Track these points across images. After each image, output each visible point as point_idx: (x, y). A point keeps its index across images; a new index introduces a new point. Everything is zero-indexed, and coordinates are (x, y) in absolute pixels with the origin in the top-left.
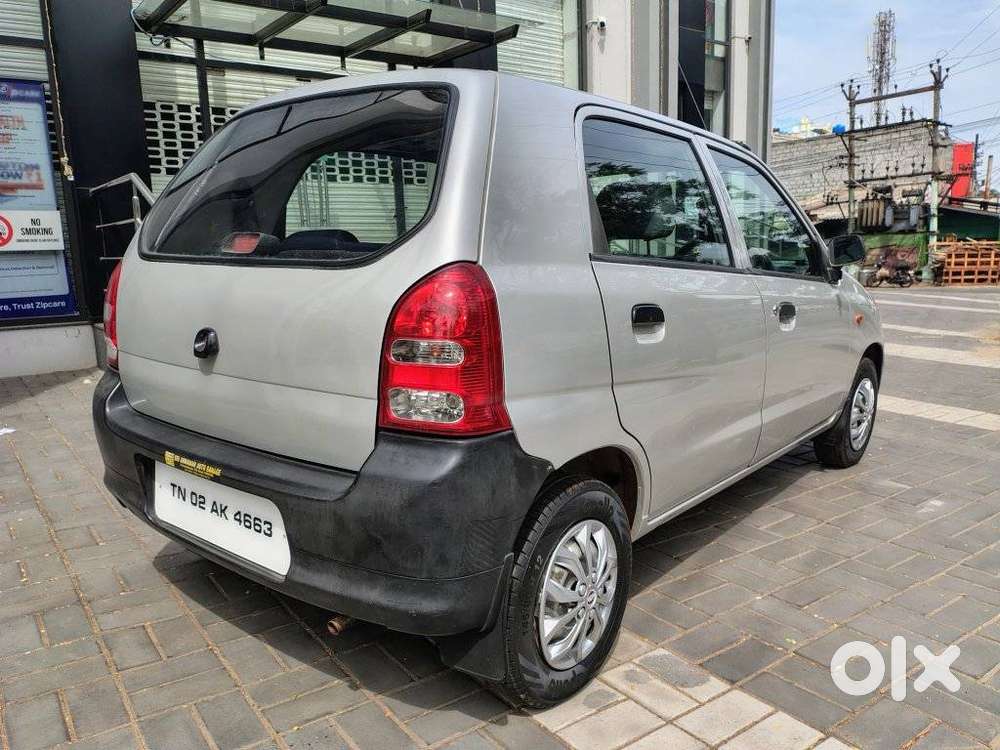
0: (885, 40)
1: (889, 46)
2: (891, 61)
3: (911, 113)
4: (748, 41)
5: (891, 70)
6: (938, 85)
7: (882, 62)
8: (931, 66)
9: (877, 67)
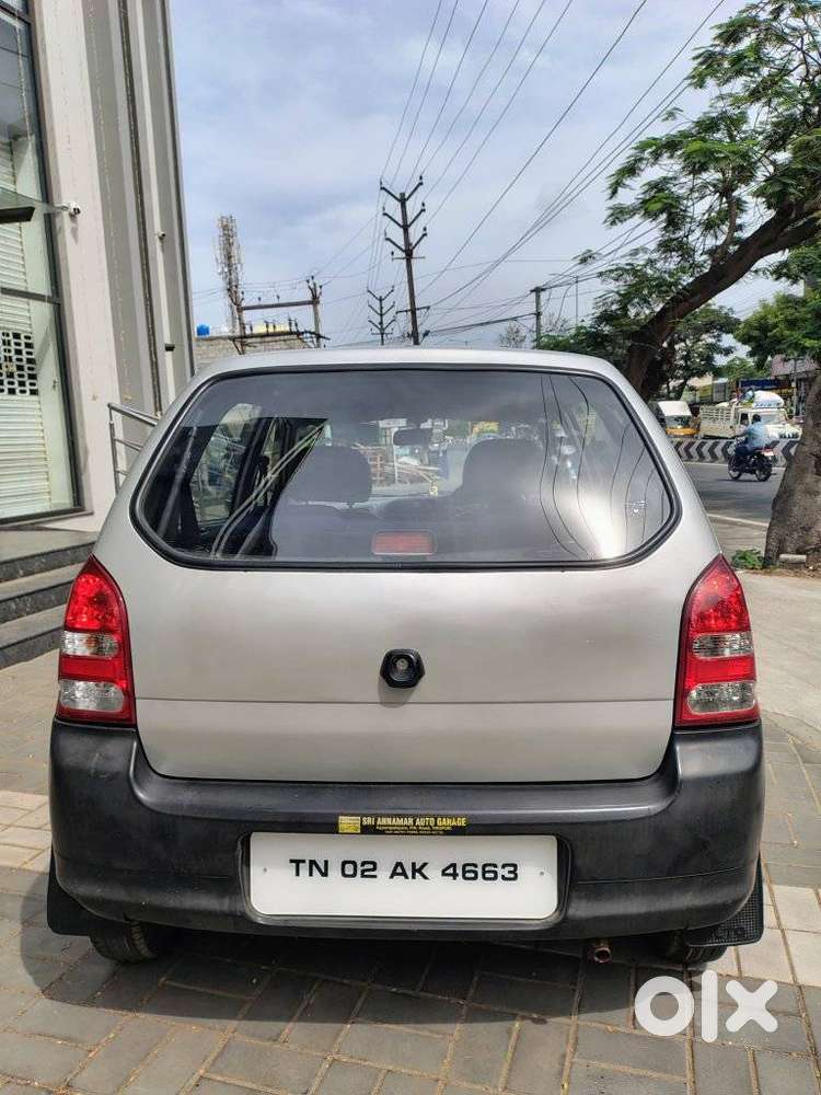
0: (230, 245)
1: (234, 251)
2: (239, 266)
3: (296, 325)
4: (162, 238)
5: (240, 274)
6: (315, 301)
7: (229, 266)
8: (308, 281)
9: (226, 270)
